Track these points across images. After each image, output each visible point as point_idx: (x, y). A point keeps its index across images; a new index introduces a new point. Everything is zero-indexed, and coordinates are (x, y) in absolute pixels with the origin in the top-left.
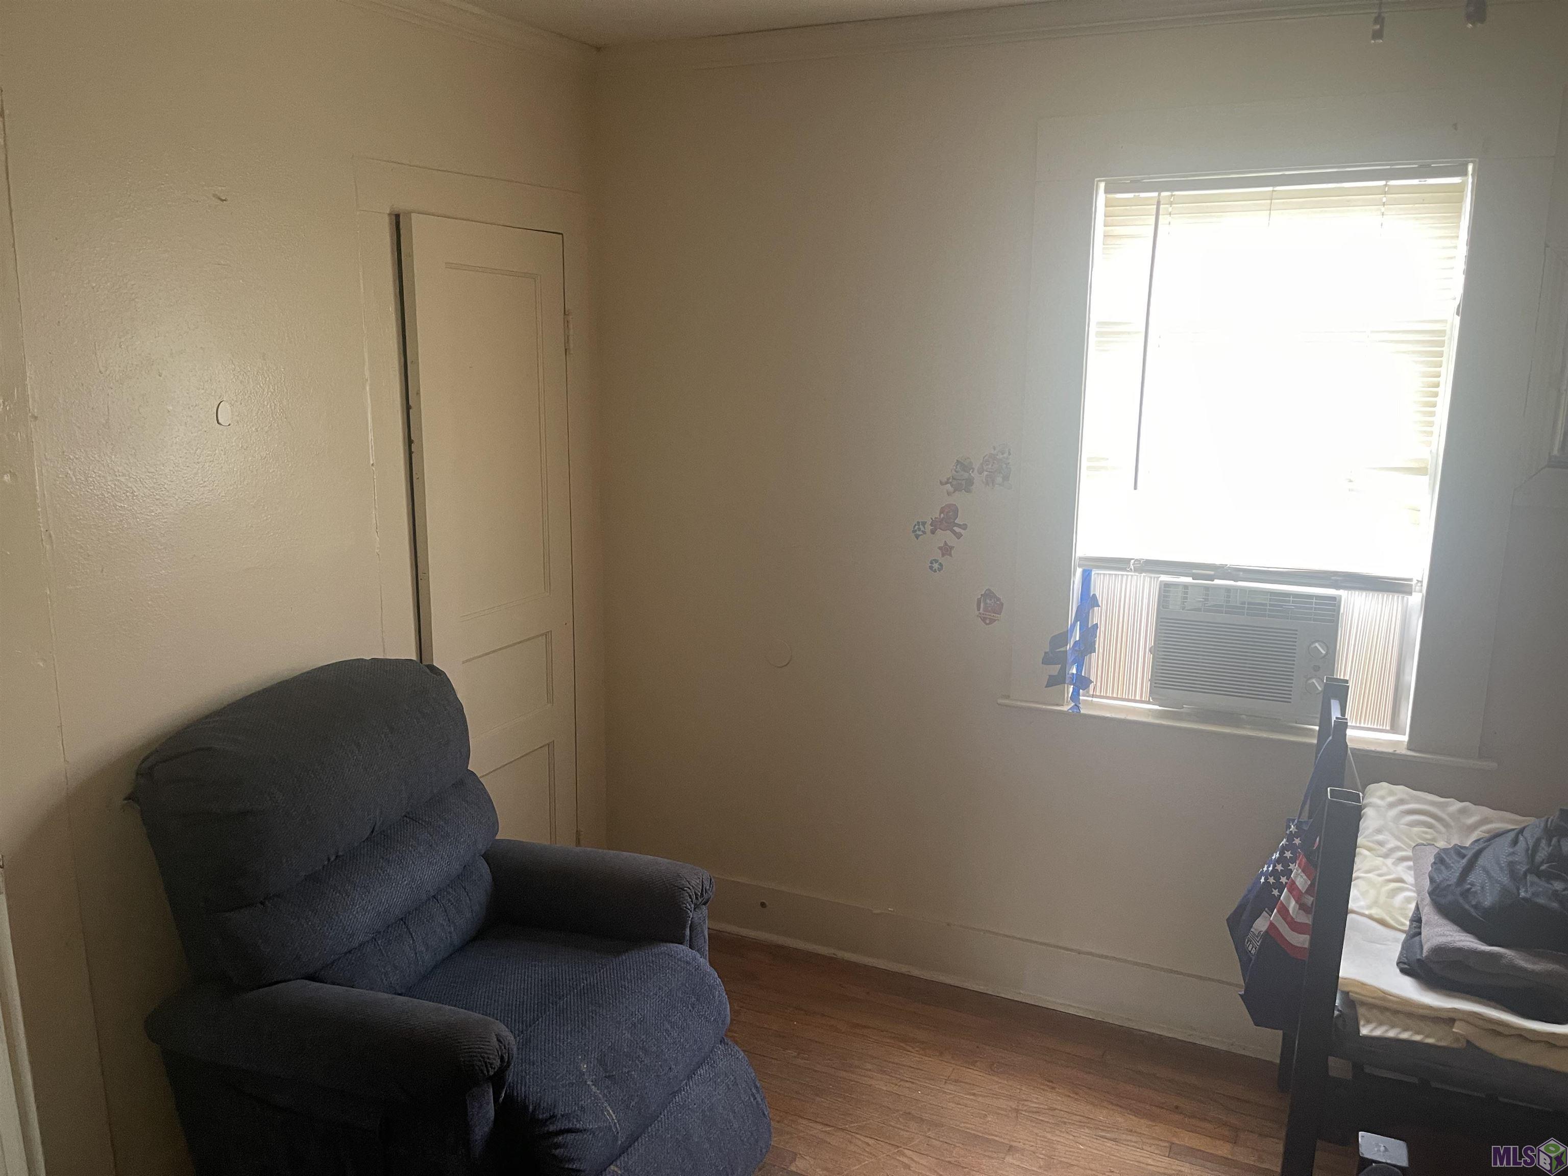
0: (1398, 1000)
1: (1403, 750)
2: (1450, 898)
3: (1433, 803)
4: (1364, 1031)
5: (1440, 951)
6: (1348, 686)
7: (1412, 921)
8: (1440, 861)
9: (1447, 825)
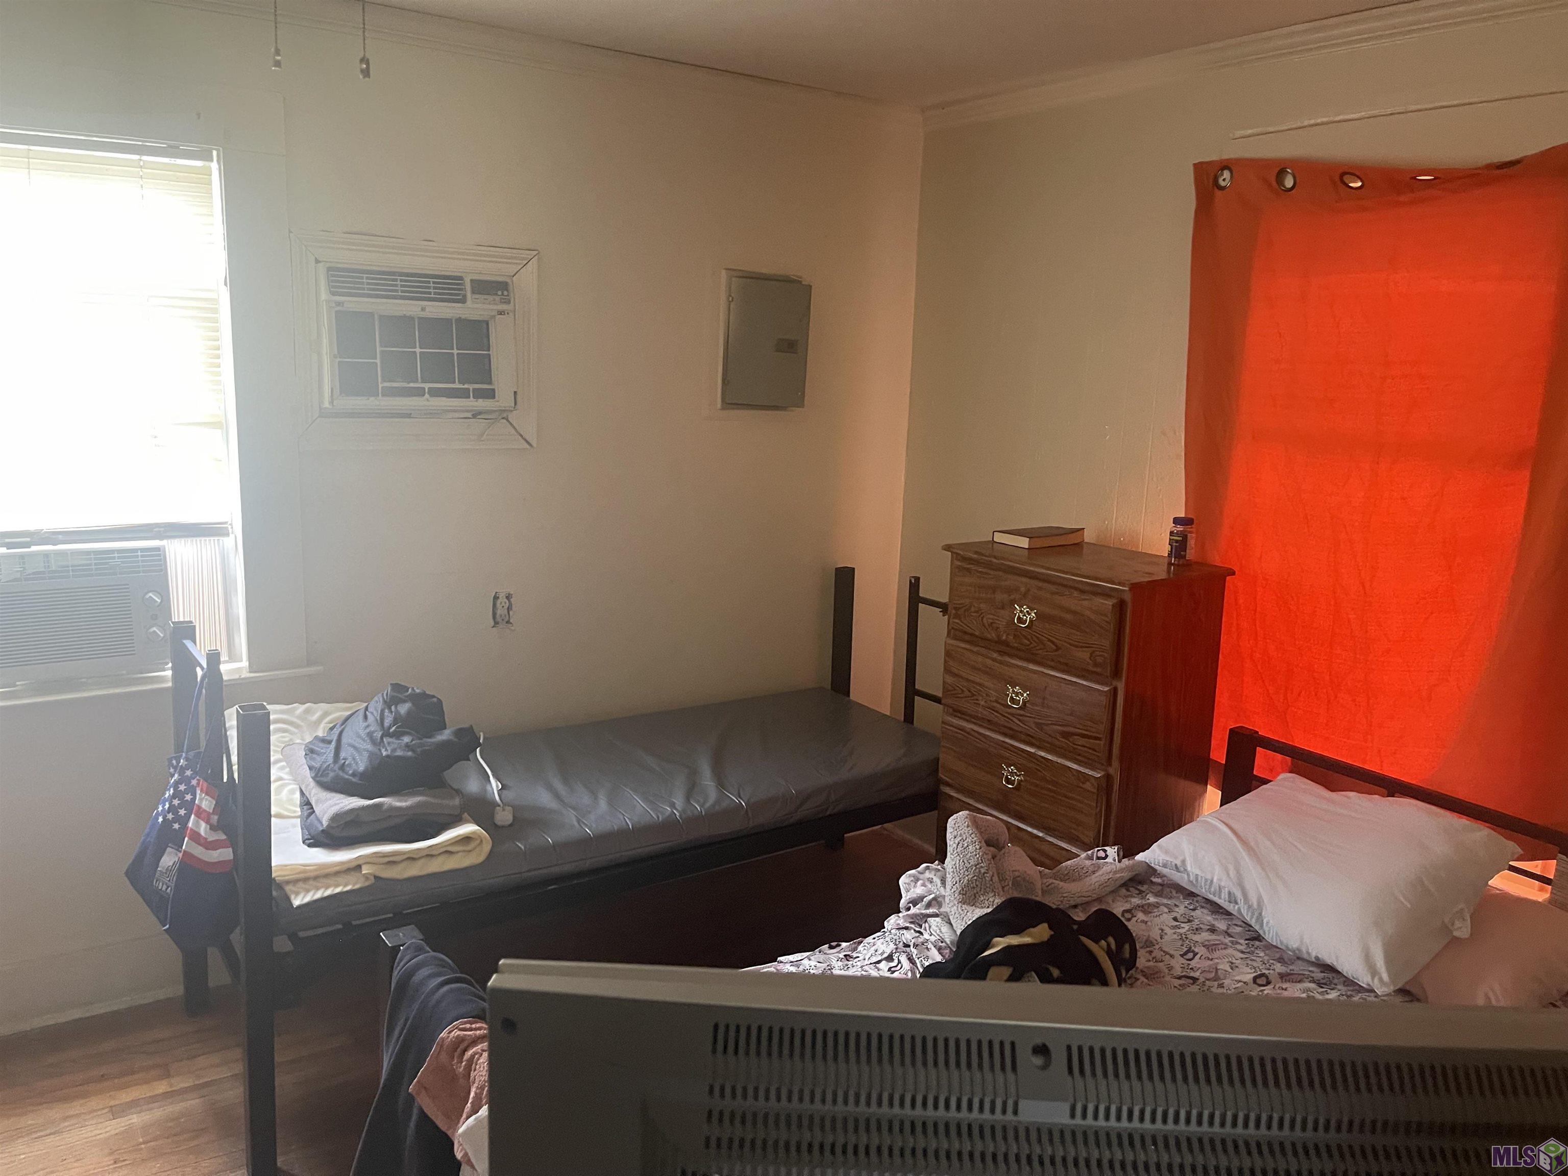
0: (315, 867)
1: (245, 674)
2: (332, 774)
3: (282, 712)
4: (297, 902)
5: (335, 818)
6: (195, 626)
7: (301, 806)
8: (310, 752)
9: (298, 726)
